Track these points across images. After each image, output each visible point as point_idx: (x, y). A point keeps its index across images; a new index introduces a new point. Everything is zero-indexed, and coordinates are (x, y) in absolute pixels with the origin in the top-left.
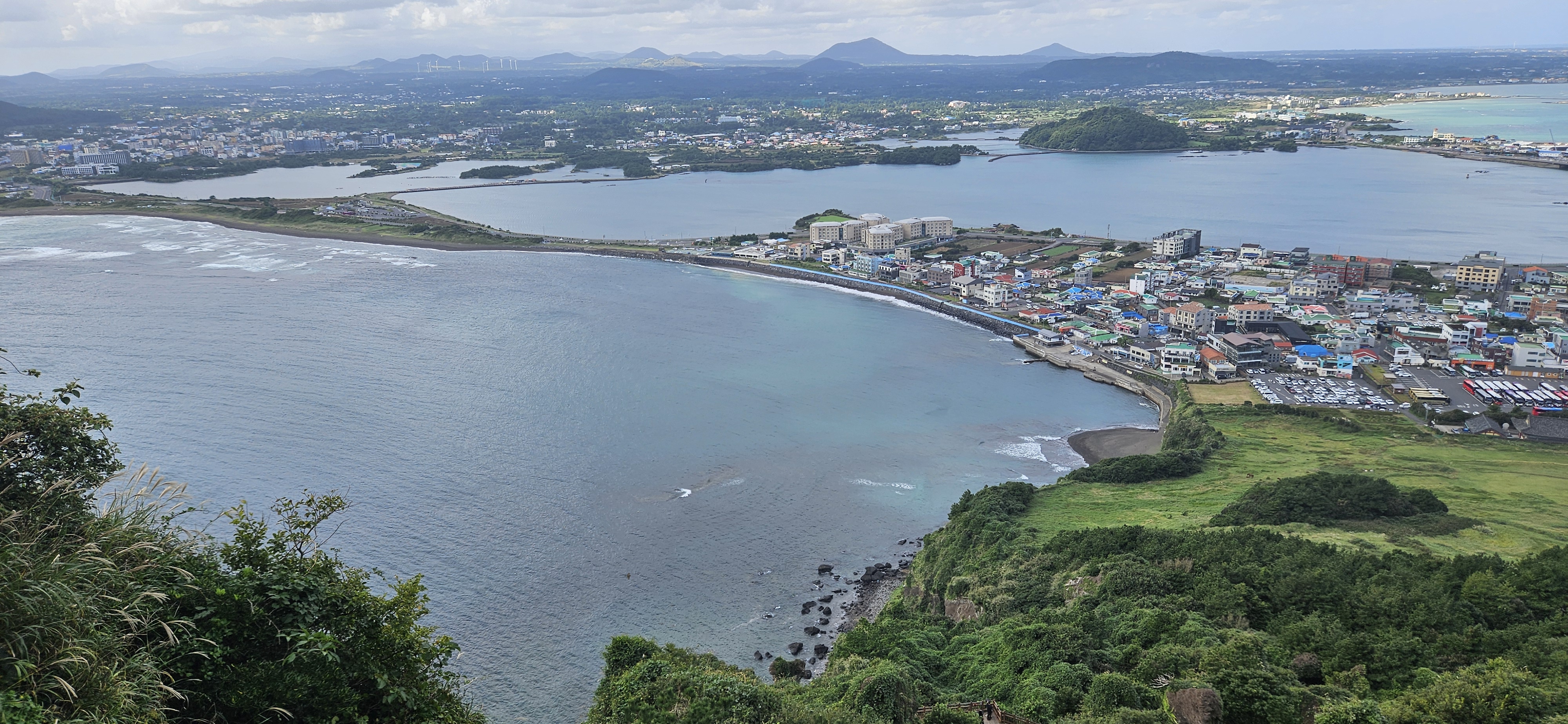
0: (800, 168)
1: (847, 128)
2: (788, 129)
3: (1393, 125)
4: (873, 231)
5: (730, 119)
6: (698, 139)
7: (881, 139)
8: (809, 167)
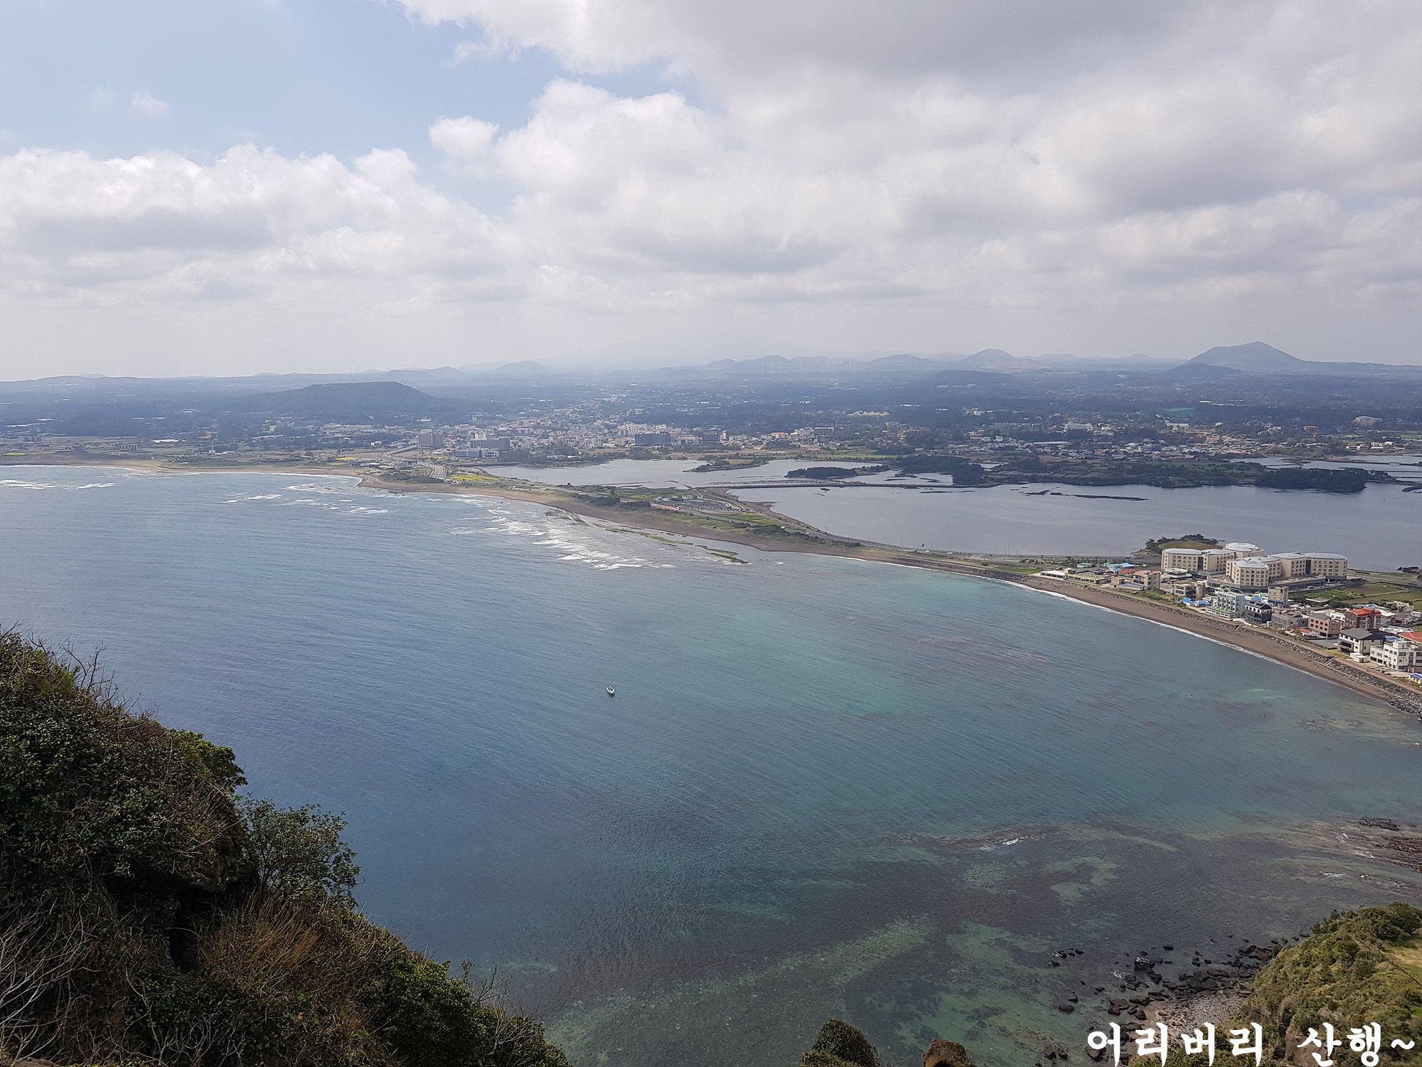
0: (1158, 485)
1: (1221, 442)
2: (1146, 440)
4: (1240, 564)
5: (1078, 426)
6: (1039, 447)
7: (1262, 457)
8: (1168, 485)
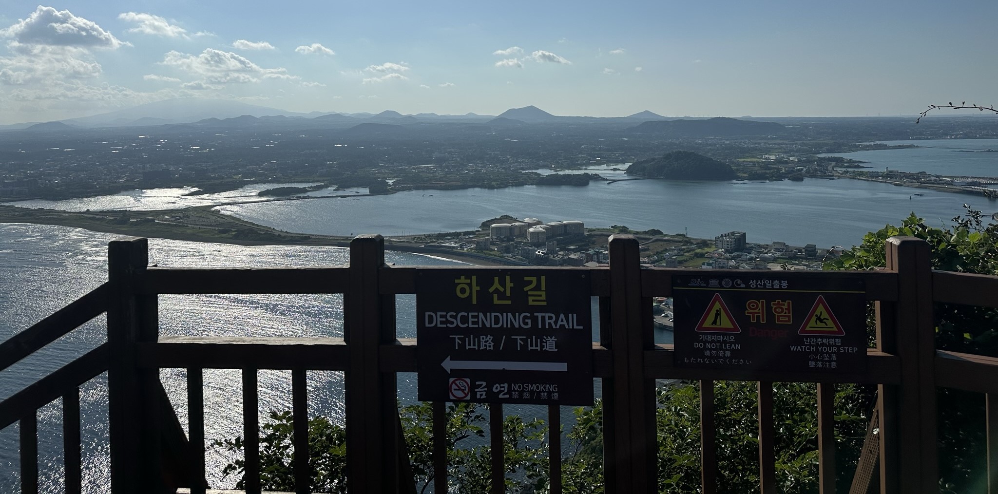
0: (485, 188)
1: (516, 161)
3: (861, 165)
4: (531, 229)
5: (441, 155)
6: (419, 168)
7: (538, 169)
